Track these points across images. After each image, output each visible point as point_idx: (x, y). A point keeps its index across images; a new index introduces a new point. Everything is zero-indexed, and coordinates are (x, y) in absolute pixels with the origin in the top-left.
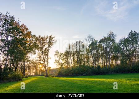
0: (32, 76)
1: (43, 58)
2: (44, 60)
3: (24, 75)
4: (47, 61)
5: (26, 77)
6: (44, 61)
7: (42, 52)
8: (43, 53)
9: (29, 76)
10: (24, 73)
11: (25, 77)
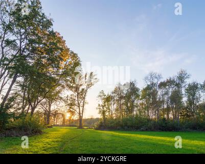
0: (58, 125)
1: (77, 102)
2: (79, 104)
3: (48, 123)
4: (83, 107)
5: (51, 127)
6: (79, 106)
7: (77, 93)
8: (78, 95)
9: (54, 125)
10: (48, 121)
11: (48, 127)
